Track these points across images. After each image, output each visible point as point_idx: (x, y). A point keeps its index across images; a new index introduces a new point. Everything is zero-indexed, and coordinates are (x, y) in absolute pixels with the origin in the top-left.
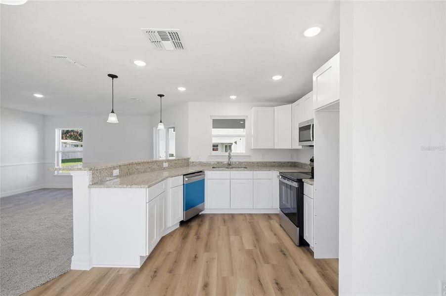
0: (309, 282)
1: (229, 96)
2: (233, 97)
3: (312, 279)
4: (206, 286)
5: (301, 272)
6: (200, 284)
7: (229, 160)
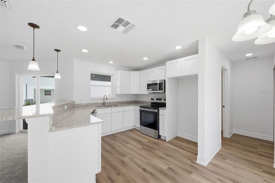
0: (174, 150)
1: (109, 62)
2: (111, 62)
3: (174, 149)
4: (144, 170)
5: (168, 148)
6: (142, 171)
7: (104, 101)
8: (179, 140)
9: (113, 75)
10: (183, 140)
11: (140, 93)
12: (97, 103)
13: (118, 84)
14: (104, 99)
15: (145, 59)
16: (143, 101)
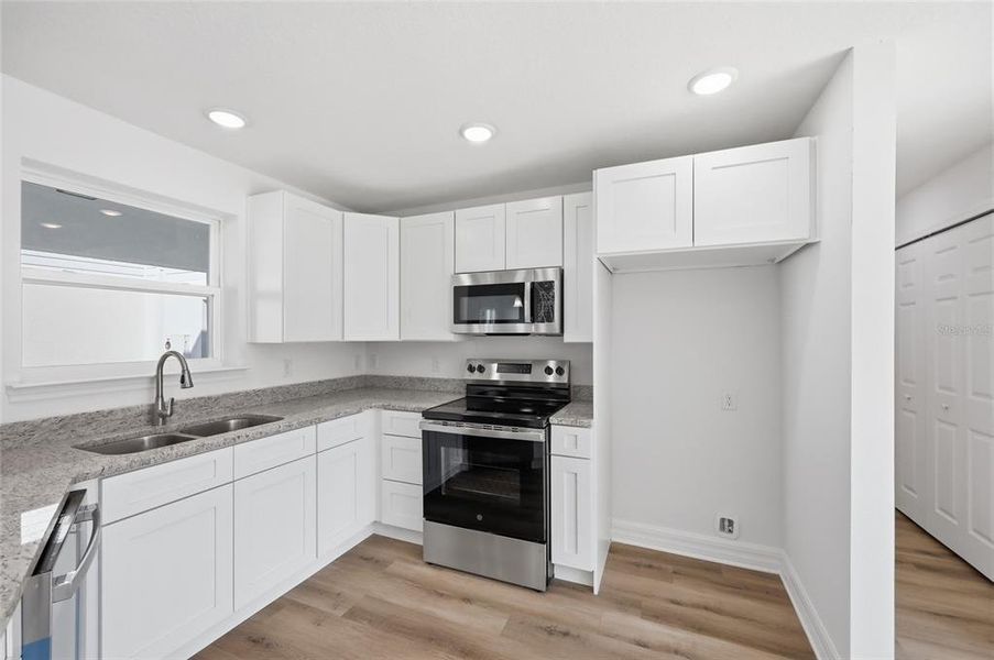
7: (160, 395)
8: (638, 565)
9: (227, 219)
10: (655, 564)
11: (403, 339)
12: (90, 419)
13: (270, 280)
14: (159, 379)
15: (478, 135)
16: (411, 379)
